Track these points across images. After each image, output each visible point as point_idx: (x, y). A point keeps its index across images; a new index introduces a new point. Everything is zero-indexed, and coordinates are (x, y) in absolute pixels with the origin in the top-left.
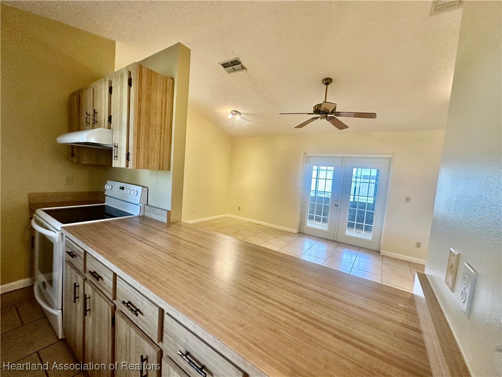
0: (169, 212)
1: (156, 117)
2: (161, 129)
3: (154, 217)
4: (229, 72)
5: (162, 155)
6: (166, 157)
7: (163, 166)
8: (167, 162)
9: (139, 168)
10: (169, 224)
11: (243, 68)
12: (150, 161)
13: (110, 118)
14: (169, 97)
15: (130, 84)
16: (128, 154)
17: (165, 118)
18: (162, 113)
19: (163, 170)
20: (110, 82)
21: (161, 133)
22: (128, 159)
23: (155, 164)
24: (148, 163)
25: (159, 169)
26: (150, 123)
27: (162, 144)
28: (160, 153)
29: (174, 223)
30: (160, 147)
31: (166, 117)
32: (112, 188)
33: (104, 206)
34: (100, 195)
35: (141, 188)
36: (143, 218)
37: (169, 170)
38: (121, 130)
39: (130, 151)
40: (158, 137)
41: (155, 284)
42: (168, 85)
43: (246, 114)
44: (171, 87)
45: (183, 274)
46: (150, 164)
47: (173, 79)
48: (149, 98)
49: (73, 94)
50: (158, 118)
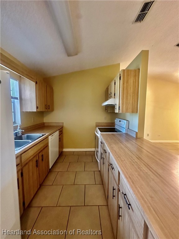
0: (137, 133)
1: (131, 89)
2: (133, 94)
3: (131, 134)
5: (133, 106)
6: (135, 107)
7: (134, 111)
8: (136, 109)
10: (137, 138)
13: (115, 94)
14: (137, 78)
15: (120, 79)
16: (119, 107)
17: (135, 88)
18: (133, 86)
19: (134, 113)
20: (115, 80)
21: (133, 96)
22: (119, 109)
23: (130, 110)
25: (132, 112)
26: (128, 92)
27: (133, 101)
29: (139, 138)
31: (136, 88)
32: (117, 121)
33: (114, 128)
34: (113, 124)
35: (126, 121)
36: (127, 134)
37: (137, 112)
38: (117, 98)
40: (132, 98)
42: (136, 73)
44: (138, 74)
45: (132, 160)
46: (128, 110)
47: (139, 69)
48: (127, 82)
50: (132, 90)
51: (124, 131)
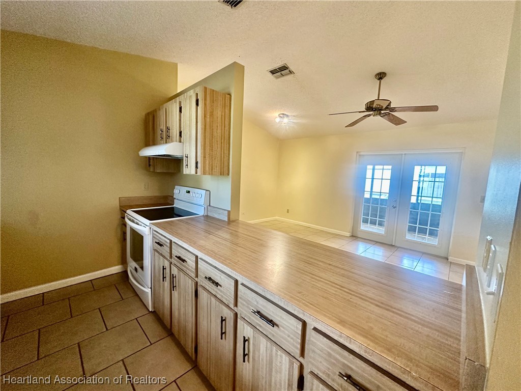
0: (229, 212)
1: (217, 128)
2: (222, 139)
3: (216, 216)
4: (277, 78)
6: (226, 164)
7: (224, 172)
8: (227, 167)
9: (205, 174)
10: (230, 222)
11: (291, 72)
12: (213, 167)
13: (180, 133)
14: (227, 111)
15: (197, 104)
16: (197, 163)
17: (224, 129)
18: (222, 125)
19: (223, 175)
20: (180, 103)
21: (221, 143)
22: (197, 167)
23: (217, 170)
24: (212, 170)
25: (221, 175)
26: (213, 135)
27: (222, 153)
28: (221, 161)
29: (233, 221)
30: (221, 154)
31: (226, 129)
32: (179, 192)
33: (173, 208)
34: (169, 199)
35: (205, 191)
36: (207, 217)
37: (229, 175)
38: (190, 143)
39: (199, 160)
40: (219, 146)
41: (229, 263)
42: (226, 101)
43: (294, 116)
44: (229, 103)
47: (230, 95)
48: (212, 114)
49: (148, 114)
50: (219, 131)
51: (201, 212)
